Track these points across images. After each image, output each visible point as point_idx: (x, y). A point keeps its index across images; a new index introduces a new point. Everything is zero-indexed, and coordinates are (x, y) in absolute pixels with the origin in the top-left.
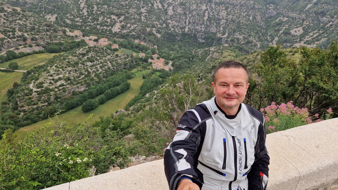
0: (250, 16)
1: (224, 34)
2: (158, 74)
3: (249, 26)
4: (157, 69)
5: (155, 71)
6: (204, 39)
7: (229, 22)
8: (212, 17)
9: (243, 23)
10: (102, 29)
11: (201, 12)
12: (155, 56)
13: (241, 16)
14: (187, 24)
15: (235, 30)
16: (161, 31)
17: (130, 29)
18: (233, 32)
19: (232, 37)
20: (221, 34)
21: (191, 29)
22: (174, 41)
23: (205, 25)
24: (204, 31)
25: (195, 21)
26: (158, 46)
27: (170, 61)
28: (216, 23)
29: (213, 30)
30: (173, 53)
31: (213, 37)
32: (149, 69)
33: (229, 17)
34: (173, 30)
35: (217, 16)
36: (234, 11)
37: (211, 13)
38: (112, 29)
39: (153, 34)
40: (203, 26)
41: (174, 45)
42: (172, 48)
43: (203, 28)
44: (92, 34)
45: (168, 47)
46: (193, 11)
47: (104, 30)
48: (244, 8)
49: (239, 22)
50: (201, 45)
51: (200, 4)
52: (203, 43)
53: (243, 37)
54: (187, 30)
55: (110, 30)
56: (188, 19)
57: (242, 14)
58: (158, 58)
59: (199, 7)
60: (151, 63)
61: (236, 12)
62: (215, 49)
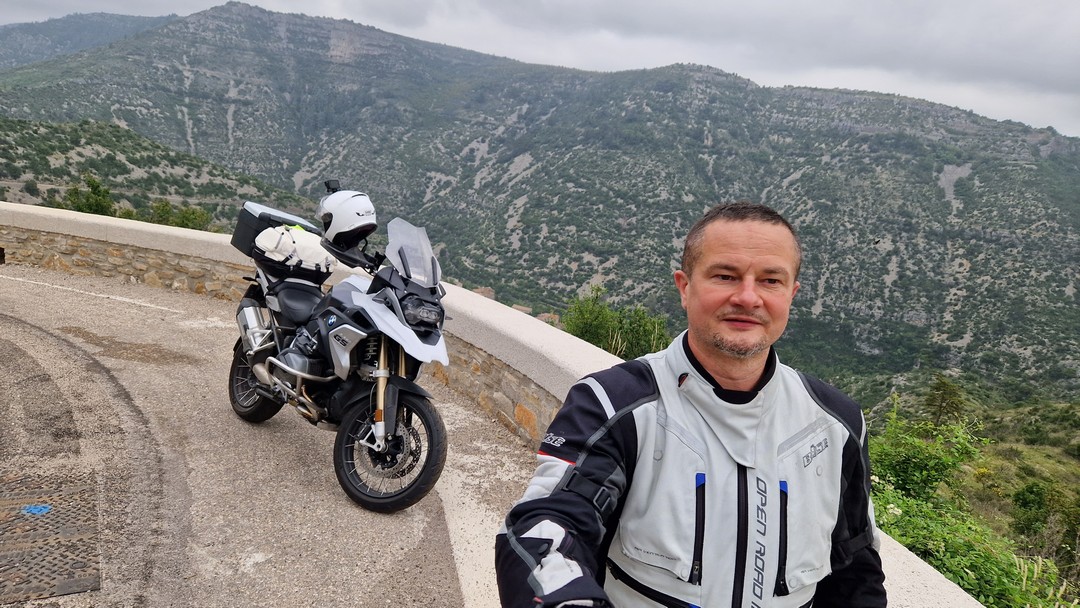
0: (1065, 282)
1: (957, 335)
3: (1062, 319)
6: (878, 344)
7: (979, 298)
8: (914, 278)
9: (1034, 305)
11: (875, 259)
13: (1027, 282)
14: (821, 291)
15: (1000, 325)
18: (994, 333)
19: (989, 349)
20: (945, 336)
21: (834, 309)
23: (884, 301)
24: (881, 319)
25: (848, 285)
28: (926, 297)
29: (917, 317)
31: (915, 342)
33: (979, 281)
35: (932, 274)
36: (1000, 263)
37: (909, 264)
40: (879, 303)
43: (879, 308)
46: (844, 252)
48: (1041, 253)
49: (1020, 301)
50: (865, 364)
51: (871, 233)
52: (874, 358)
53: (1033, 351)
54: (817, 309)
56: (823, 279)
57: (1033, 273)
59: (869, 244)
61: (1008, 265)
62: (909, 380)
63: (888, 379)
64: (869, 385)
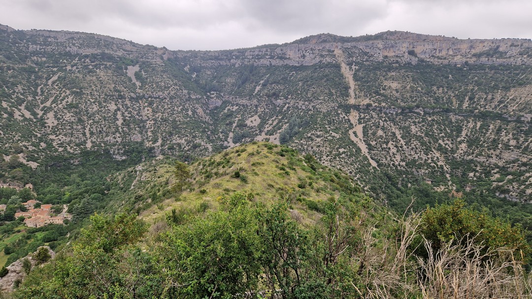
0: (187, 110)
1: (155, 141)
2: (40, 235)
3: (191, 124)
4: (38, 227)
5: (33, 232)
6: (124, 154)
7: (159, 123)
8: (130, 120)
9: (180, 121)
11: (110, 115)
12: (30, 204)
13: (175, 112)
14: (88, 135)
15: (170, 132)
16: (36, 155)
18: (169, 136)
19: (169, 144)
20: (151, 143)
21: (98, 143)
22: (69, 169)
23: (120, 134)
24: (121, 142)
25: (101, 130)
26: (34, 184)
27: (65, 206)
28: (138, 127)
29: (137, 138)
30: (68, 190)
31: (140, 149)
32: (19, 231)
33: (157, 116)
35: (137, 117)
36: (163, 107)
37: (126, 114)
39: (21, 165)
40: (118, 135)
41: (69, 175)
42: (66, 180)
43: (119, 137)
45: (58, 180)
46: (94, 114)
48: (176, 100)
49: (174, 121)
50: (120, 166)
51: (104, 102)
52: (124, 161)
53: (185, 140)
54: (89, 145)
56: (87, 129)
57: (176, 108)
58: (37, 206)
59: (104, 108)
60: (22, 219)
61: (166, 107)
62: (143, 166)
63: (134, 169)
64: (126, 174)
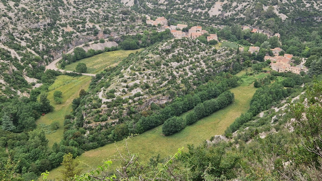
2: (280, 79)
4: (280, 72)
5: (275, 75)
10: (195, 13)
12: (277, 51)
16: (287, 9)
17: (236, 9)
26: (281, 34)
27: (303, 59)
30: (308, 45)
32: (265, 72)
34: (310, 7)
38: (209, 12)
39: (274, 15)
41: (310, 31)
42: (306, 36)
44: (180, 22)
45: (300, 34)
47: (197, 14)
55: (206, 13)
58: (281, 54)
60: (269, 62)
